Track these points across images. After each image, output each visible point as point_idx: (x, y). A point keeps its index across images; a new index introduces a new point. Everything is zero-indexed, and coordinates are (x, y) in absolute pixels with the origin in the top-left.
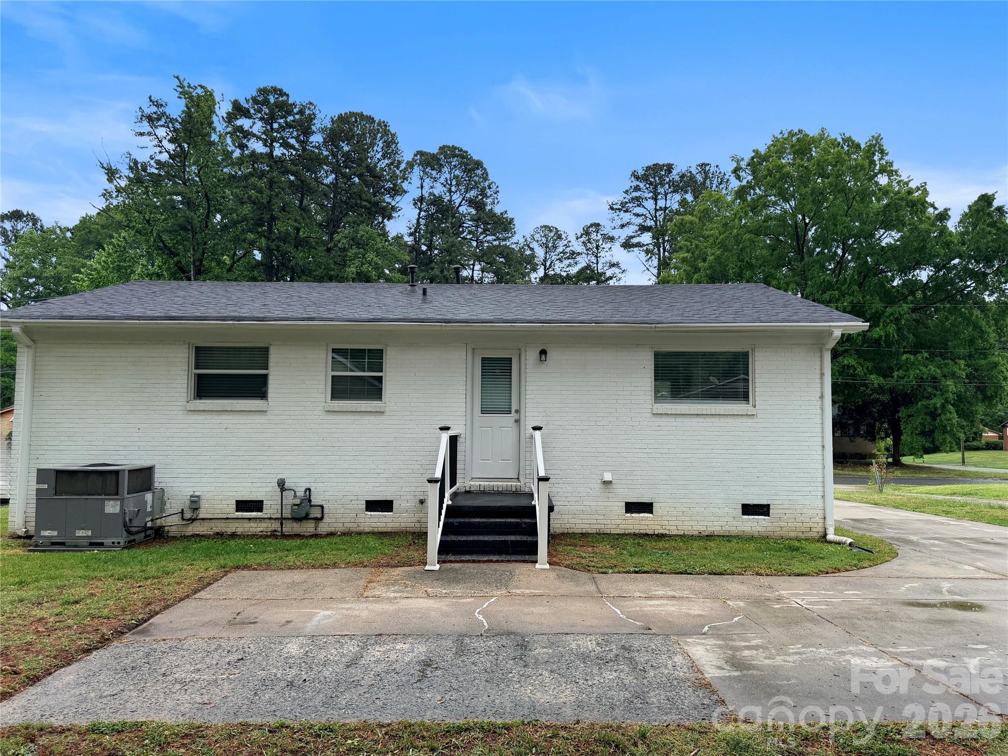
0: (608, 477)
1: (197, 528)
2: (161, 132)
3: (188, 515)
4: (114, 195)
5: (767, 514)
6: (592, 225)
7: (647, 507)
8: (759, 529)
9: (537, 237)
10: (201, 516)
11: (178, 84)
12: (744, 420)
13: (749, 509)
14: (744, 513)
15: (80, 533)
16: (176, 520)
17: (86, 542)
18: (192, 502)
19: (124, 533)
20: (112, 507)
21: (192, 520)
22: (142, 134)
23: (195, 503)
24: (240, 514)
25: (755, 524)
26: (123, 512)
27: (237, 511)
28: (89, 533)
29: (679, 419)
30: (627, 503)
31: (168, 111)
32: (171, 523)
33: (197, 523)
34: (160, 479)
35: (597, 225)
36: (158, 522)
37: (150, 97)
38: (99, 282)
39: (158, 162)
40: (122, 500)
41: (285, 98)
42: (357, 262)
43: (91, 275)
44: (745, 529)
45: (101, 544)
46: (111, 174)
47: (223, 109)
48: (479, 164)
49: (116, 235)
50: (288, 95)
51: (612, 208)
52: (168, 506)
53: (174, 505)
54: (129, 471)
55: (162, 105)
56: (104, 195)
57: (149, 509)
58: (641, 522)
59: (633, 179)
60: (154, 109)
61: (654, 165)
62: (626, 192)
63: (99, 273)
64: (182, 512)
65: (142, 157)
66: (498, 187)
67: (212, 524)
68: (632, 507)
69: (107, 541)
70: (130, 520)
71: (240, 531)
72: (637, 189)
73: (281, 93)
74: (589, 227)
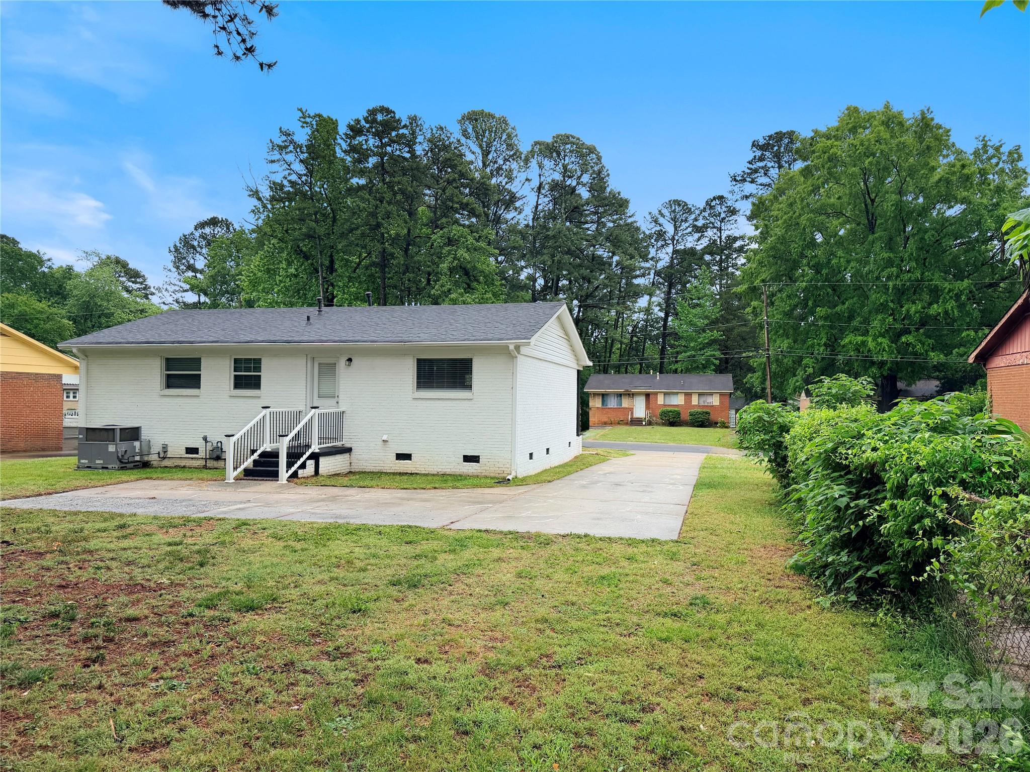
0: (385, 438)
1: (166, 463)
2: (290, 157)
3: (162, 456)
4: (261, 210)
5: (478, 461)
6: (714, 198)
7: (407, 457)
8: (473, 471)
9: (666, 212)
10: (168, 456)
11: (301, 115)
12: (466, 402)
13: (467, 459)
14: (465, 461)
15: (98, 462)
16: (155, 457)
17: (100, 466)
18: (163, 448)
19: (118, 462)
20: (112, 448)
21: (164, 458)
22: (273, 162)
23: (165, 449)
24: (188, 456)
25: (471, 467)
26: (117, 452)
27: (187, 453)
28: (102, 462)
29: (428, 402)
30: (397, 454)
31: (295, 138)
32: (153, 458)
33: (166, 460)
34: (145, 434)
35: (721, 198)
36: (146, 458)
37: (280, 129)
38: (256, 283)
39: (290, 181)
40: (116, 445)
41: (392, 115)
42: (450, 259)
43: (249, 276)
44: (465, 471)
45: (107, 468)
46: (256, 194)
47: (342, 129)
48: (592, 150)
49: (266, 243)
50: (394, 113)
51: (735, 180)
52: (152, 450)
53: (156, 448)
54: (121, 429)
55: (290, 134)
56: (253, 211)
57: (137, 451)
58: (404, 465)
59: (755, 149)
60: (284, 138)
61: (776, 133)
62: (750, 163)
63: (255, 274)
64: (159, 453)
65: (278, 179)
66: (607, 170)
67: (173, 460)
68: (401, 457)
69: (110, 466)
70: (122, 456)
71: (187, 465)
72: (761, 159)
73: (388, 111)
74: (712, 201)
